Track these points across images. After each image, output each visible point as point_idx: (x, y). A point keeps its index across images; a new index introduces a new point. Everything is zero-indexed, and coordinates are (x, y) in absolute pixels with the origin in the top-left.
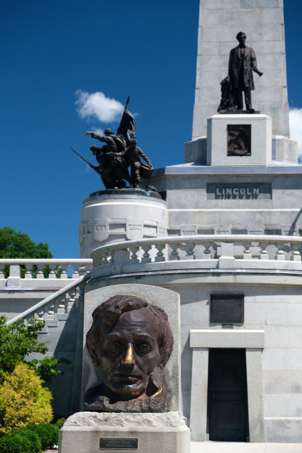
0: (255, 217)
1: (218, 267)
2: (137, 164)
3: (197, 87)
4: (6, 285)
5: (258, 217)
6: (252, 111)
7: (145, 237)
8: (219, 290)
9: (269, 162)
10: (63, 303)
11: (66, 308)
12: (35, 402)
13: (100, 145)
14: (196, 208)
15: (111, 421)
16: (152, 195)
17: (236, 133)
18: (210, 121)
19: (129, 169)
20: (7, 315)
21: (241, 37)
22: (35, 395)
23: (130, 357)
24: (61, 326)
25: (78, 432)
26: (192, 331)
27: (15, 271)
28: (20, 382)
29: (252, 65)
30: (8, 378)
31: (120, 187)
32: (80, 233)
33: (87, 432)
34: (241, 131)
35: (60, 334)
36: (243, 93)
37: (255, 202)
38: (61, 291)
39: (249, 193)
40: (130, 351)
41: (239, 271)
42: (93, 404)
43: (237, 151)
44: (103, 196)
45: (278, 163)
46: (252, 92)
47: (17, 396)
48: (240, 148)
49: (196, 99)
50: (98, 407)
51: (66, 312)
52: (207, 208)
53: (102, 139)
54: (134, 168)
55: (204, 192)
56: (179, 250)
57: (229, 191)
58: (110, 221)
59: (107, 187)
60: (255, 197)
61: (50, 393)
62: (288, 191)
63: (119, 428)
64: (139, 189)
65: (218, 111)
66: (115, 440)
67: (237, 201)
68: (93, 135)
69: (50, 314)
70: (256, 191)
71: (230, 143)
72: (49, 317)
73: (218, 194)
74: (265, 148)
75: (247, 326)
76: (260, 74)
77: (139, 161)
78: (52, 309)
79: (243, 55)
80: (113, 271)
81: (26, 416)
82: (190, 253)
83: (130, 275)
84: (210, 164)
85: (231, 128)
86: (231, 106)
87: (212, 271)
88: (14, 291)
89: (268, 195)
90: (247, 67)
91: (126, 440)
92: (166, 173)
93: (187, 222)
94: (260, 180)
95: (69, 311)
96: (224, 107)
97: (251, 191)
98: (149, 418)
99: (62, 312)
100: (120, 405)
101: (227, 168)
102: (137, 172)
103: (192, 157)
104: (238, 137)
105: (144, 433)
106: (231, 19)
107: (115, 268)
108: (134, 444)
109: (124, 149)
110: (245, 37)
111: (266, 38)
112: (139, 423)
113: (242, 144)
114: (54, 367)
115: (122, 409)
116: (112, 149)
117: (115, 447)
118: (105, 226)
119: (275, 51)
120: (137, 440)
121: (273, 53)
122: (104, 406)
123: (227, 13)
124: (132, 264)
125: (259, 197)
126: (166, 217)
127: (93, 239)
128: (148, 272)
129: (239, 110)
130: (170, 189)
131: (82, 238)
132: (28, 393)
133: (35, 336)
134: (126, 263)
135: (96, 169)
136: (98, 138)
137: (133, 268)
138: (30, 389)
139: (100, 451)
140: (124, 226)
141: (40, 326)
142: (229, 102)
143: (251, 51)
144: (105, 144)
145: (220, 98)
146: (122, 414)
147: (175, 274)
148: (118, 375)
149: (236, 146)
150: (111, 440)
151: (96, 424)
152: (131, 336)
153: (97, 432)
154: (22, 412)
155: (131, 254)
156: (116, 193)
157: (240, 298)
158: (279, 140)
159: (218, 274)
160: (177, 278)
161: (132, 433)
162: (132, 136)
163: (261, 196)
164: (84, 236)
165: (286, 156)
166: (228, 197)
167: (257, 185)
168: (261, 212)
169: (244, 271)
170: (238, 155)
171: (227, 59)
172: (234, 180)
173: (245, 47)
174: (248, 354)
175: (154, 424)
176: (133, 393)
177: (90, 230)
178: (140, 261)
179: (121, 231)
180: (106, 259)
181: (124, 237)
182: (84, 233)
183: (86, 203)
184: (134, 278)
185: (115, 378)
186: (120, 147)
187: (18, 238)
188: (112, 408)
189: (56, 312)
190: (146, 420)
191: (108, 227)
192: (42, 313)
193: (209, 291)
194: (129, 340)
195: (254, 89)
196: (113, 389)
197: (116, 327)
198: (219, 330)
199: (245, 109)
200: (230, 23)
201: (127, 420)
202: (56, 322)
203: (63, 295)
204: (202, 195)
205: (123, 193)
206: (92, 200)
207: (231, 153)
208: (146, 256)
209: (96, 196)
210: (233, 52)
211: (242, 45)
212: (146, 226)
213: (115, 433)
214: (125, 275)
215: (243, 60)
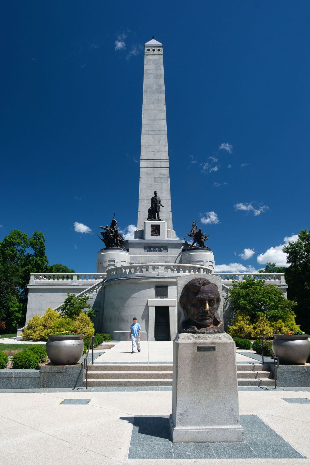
0: (161, 259)
1: (158, 276)
2: (118, 238)
3: (139, 211)
4: (72, 283)
5: (163, 258)
6: (160, 220)
7: (122, 265)
8: (159, 284)
9: (166, 239)
10: (95, 290)
11: (96, 292)
12: (88, 327)
13: (104, 231)
14: (140, 255)
15: (201, 338)
16: (124, 250)
17: (154, 228)
18: (145, 223)
19: (115, 240)
20: (76, 294)
21: (155, 193)
22: (88, 324)
23: (208, 307)
24: (95, 298)
25: (187, 343)
26: (149, 299)
27: (75, 278)
28: (82, 319)
29: (160, 203)
30: (77, 318)
31: (112, 247)
32: (97, 264)
33: (191, 343)
34: (156, 227)
35: (94, 301)
36: (156, 213)
37: (162, 253)
38: (95, 285)
39: (159, 250)
40: (207, 305)
41: (166, 277)
42: (188, 330)
43: (155, 234)
44: (106, 250)
45: (169, 239)
46: (160, 213)
47: (81, 325)
48: (156, 233)
49: (139, 215)
50: (192, 331)
51: (97, 293)
52: (144, 255)
53: (105, 229)
54: (117, 240)
55: (143, 249)
56: (143, 269)
57: (152, 249)
58: (109, 259)
59: (107, 247)
60: (162, 251)
61: (93, 323)
62: (173, 249)
63: (206, 341)
64: (119, 248)
65: (147, 220)
66: (205, 347)
67: (155, 253)
68: (102, 228)
69: (90, 294)
70: (162, 249)
71: (152, 231)
72: (90, 295)
73: (148, 250)
74: (165, 233)
75: (169, 298)
76: (163, 207)
77: (119, 237)
78: (91, 292)
79: (156, 200)
80: (117, 277)
81: (85, 332)
82: (147, 270)
83: (124, 278)
84: (145, 239)
85: (152, 226)
86: (152, 218)
87: (156, 277)
88: (75, 285)
89: (166, 250)
90: (158, 204)
91: (210, 347)
92: (129, 242)
93: (136, 260)
94: (163, 245)
95: (98, 292)
96: (150, 218)
97: (160, 249)
98: (219, 336)
99: (95, 293)
100: (203, 330)
101: (151, 240)
102: (118, 241)
103: (137, 237)
104: (155, 229)
105: (218, 343)
106: (151, 187)
107: (117, 276)
108: (213, 349)
109: (113, 233)
110: (157, 193)
111: (164, 194)
112: (215, 338)
113: (157, 232)
114: (93, 314)
115: (205, 332)
116: (109, 233)
117: (204, 350)
118: (107, 261)
119: (167, 199)
120: (215, 346)
121: (166, 199)
122: (196, 331)
123: (149, 184)
124: (125, 274)
125: (163, 251)
126: (129, 258)
127: (102, 266)
128: (131, 277)
129: (155, 219)
130: (130, 248)
131: (98, 266)
132: (86, 323)
133: (85, 302)
134: (122, 274)
135: (102, 240)
136: (104, 228)
137: (125, 276)
138: (86, 322)
139: (197, 352)
140: (114, 261)
141: (88, 298)
142: (151, 217)
143: (159, 198)
144: (106, 231)
145: (148, 215)
146: (206, 334)
147: (142, 278)
148: (201, 316)
149: (155, 233)
150: (202, 347)
151: (194, 339)
152: (207, 297)
153: (195, 343)
154: (84, 331)
155: (124, 270)
156: (111, 249)
157: (166, 287)
158: (169, 231)
159: (158, 278)
160: (143, 280)
161: (212, 343)
162: (116, 228)
163: (164, 251)
164: (99, 265)
165: (171, 236)
166: (152, 251)
167: (162, 247)
168: (164, 257)
169: (168, 277)
170: (155, 236)
171: (150, 201)
172: (154, 245)
173: (157, 197)
174: (170, 308)
175: (222, 339)
176: (208, 324)
177: (101, 263)
178: (128, 274)
179: (113, 263)
180: (113, 273)
181: (114, 265)
182: (99, 264)
183: (99, 253)
184: (126, 280)
185: (199, 317)
186: (112, 232)
187: (64, 268)
188: (200, 331)
189: (93, 293)
190: (218, 337)
191: (108, 262)
192: (87, 293)
193: (155, 285)
194: (206, 299)
195: (160, 212)
196: (198, 323)
197: (199, 293)
198: (159, 299)
199: (157, 219)
200: (151, 188)
201: (209, 337)
202: (93, 297)
203: (95, 287)
204: (142, 250)
205: (113, 249)
206: (102, 251)
207: (152, 235)
208: (130, 271)
209: (102, 250)
210: (152, 198)
211: (156, 196)
212: (122, 261)
213: (204, 343)
214: (122, 279)
215: (156, 201)
